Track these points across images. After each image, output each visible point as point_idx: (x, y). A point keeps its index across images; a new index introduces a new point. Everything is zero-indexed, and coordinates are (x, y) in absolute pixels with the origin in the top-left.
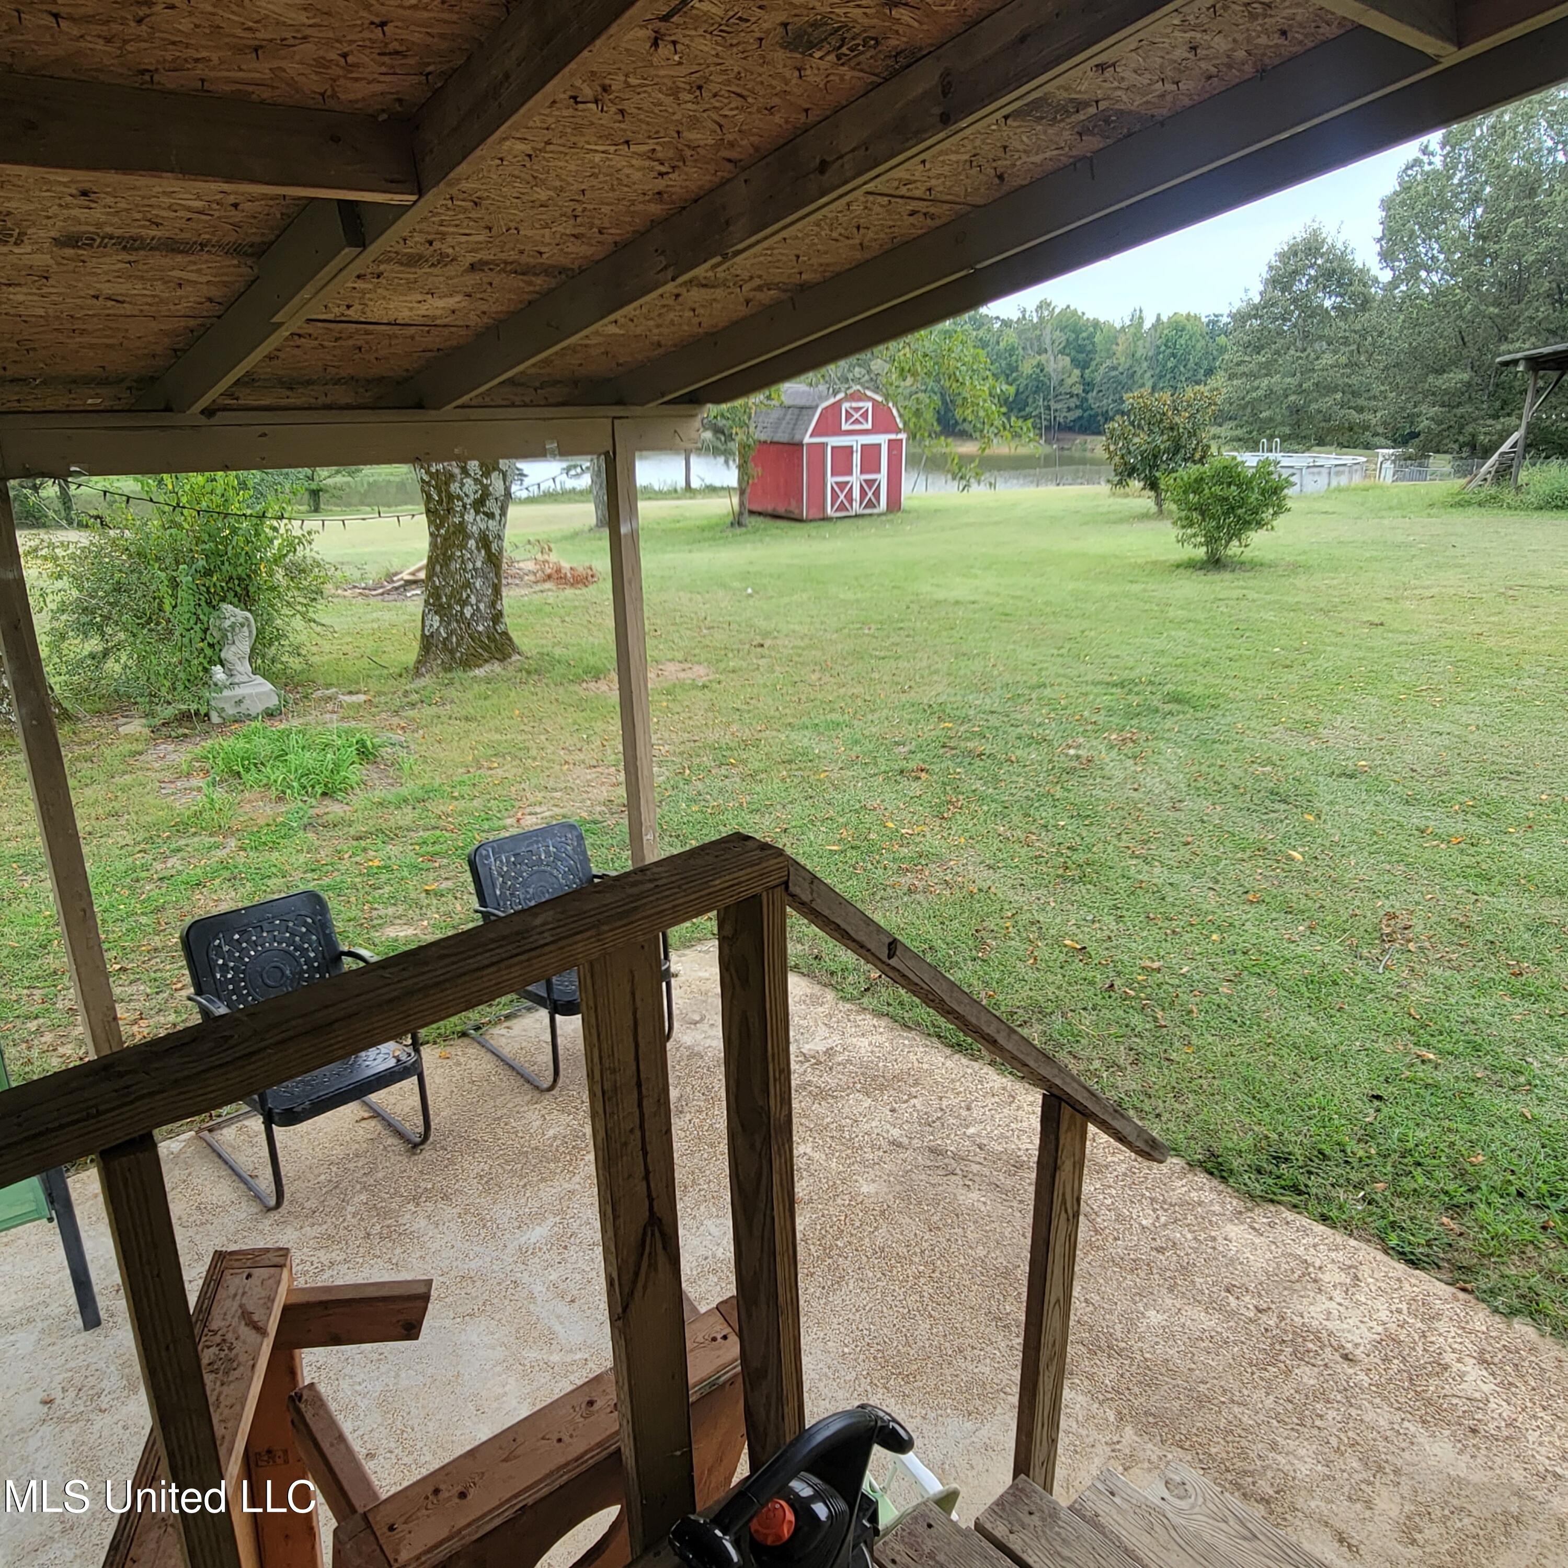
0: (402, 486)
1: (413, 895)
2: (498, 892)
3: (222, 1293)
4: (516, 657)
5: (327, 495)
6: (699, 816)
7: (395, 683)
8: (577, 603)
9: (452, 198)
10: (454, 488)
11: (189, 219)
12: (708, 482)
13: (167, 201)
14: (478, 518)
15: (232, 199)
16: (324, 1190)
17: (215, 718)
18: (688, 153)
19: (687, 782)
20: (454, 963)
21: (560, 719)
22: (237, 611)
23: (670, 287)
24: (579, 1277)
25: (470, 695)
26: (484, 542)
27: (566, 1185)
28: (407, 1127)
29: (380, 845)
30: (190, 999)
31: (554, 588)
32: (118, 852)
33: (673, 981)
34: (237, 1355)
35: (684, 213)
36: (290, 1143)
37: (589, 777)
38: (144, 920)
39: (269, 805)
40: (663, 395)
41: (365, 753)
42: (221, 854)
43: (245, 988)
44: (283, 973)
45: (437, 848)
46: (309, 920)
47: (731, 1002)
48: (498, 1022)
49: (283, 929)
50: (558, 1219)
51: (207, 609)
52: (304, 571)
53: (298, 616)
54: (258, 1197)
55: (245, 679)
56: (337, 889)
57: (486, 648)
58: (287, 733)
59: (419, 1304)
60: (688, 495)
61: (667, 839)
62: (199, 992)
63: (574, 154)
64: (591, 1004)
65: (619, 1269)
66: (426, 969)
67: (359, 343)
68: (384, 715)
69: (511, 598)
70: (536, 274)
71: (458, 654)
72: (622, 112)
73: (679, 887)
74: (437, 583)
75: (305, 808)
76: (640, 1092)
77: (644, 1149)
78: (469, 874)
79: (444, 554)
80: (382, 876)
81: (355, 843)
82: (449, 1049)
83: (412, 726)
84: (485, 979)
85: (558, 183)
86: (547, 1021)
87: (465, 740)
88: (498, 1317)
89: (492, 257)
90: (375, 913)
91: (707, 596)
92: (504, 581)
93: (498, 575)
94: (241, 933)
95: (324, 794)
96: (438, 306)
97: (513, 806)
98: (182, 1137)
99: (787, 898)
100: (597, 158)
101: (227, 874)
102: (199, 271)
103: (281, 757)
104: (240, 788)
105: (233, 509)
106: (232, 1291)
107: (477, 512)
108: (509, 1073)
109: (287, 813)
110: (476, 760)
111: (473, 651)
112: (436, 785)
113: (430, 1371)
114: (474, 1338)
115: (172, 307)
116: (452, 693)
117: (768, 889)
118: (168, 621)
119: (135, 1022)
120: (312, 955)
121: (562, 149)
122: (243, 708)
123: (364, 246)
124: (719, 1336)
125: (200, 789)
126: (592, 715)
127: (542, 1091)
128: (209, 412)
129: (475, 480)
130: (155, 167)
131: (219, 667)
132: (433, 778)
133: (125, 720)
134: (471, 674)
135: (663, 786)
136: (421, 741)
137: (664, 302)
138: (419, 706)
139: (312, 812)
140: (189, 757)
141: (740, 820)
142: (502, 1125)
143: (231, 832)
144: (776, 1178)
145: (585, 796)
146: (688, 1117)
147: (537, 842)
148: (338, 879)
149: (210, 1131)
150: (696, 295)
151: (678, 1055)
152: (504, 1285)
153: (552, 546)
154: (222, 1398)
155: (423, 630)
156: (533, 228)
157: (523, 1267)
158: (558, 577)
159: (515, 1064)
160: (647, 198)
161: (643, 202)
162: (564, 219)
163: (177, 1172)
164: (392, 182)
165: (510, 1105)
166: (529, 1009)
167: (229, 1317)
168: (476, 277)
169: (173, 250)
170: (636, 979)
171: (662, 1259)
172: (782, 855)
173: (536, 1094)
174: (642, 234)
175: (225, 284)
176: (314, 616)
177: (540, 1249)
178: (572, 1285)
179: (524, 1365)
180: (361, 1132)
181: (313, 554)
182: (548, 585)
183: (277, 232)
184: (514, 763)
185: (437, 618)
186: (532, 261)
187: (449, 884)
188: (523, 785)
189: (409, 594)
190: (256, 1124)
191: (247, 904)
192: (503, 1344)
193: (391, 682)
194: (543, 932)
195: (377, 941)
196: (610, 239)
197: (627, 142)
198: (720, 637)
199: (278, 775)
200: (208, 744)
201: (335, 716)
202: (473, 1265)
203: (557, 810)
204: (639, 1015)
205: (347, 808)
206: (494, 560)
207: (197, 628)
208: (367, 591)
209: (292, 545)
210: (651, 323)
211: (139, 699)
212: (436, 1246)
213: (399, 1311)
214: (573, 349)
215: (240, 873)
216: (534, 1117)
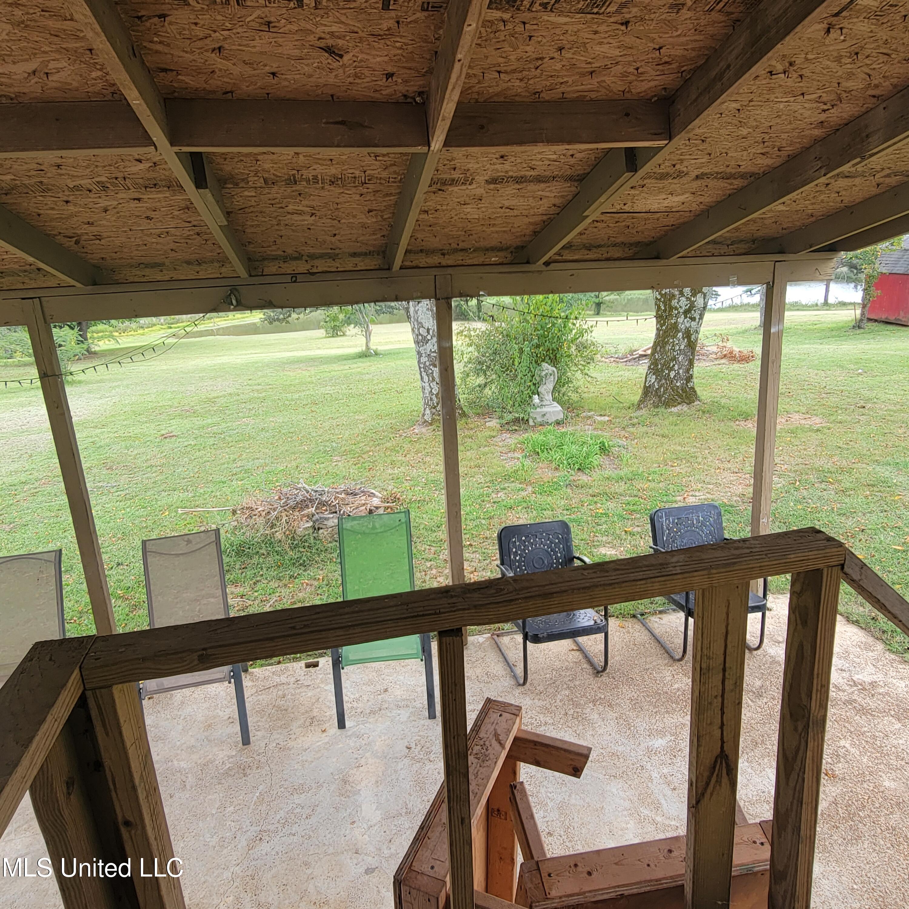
0: (646, 301)
1: (618, 532)
2: (665, 539)
3: (487, 720)
4: (697, 403)
5: (605, 306)
6: (802, 513)
7: (626, 412)
8: (740, 373)
9: (689, 140)
10: (674, 303)
11: (549, 165)
12: (840, 300)
13: (540, 156)
14: (686, 320)
15: (571, 152)
16: (548, 683)
17: (531, 423)
18: (844, 95)
19: (797, 489)
20: (621, 574)
21: (719, 442)
22: (550, 367)
23: (823, 180)
24: (680, 776)
25: (666, 422)
26: (688, 334)
27: (681, 719)
28: (595, 660)
29: (604, 501)
30: (497, 566)
31: (727, 363)
32: (477, 486)
33: (767, 612)
34: (489, 754)
35: (838, 133)
36: (534, 653)
37: (732, 478)
38: (483, 522)
39: (550, 472)
40: (811, 247)
41: (604, 449)
42: (524, 494)
43: (524, 566)
44: (543, 562)
45: (635, 507)
46: (560, 536)
47: (794, 635)
48: (655, 613)
49: (547, 538)
50: (673, 738)
51: (535, 365)
52: (585, 347)
53: (579, 372)
54: (515, 677)
55: (548, 403)
56: (578, 522)
57: (680, 396)
58: (564, 434)
59: (583, 759)
60: (825, 308)
61: (777, 523)
62: (502, 564)
63: (767, 105)
64: (701, 615)
65: (697, 778)
66: (606, 574)
67: (628, 224)
68: (617, 429)
69: (699, 368)
70: (735, 178)
71: (663, 398)
72: (801, 76)
73: (766, 555)
74: (657, 357)
75: (568, 475)
76: (724, 675)
77: (722, 709)
78: (650, 525)
79: (663, 341)
80: (603, 519)
81: (591, 498)
82: (624, 623)
83: (630, 437)
84: (638, 587)
85: (755, 124)
86: (683, 619)
87: (660, 448)
88: (629, 783)
89: (710, 171)
90: (596, 539)
91: (829, 372)
92: (696, 357)
93: (693, 354)
94: (527, 537)
95: (579, 469)
96: (674, 201)
97: (683, 490)
98: (485, 636)
99: (842, 575)
100: (782, 106)
101: (525, 505)
102: (550, 191)
103: (560, 446)
104: (538, 460)
105: (555, 313)
106: (492, 720)
107: (686, 317)
108: (657, 645)
109: (559, 477)
110: (665, 460)
111: (672, 397)
112: (640, 472)
113: (587, 800)
114: (614, 790)
115: (536, 210)
116: (656, 420)
117: (828, 567)
118: (516, 370)
119: (472, 573)
120: (559, 555)
121: (760, 103)
122: (545, 419)
123: (636, 171)
124: (758, 842)
125: (518, 459)
126: (740, 441)
127: (675, 660)
128: (547, 264)
129: (687, 298)
130: (534, 141)
131: (537, 396)
132: (639, 468)
133: (489, 419)
134: (669, 410)
135: (780, 490)
136: (635, 446)
137: (818, 189)
138: (637, 426)
139: (571, 478)
140: (516, 441)
141: (831, 519)
142: (648, 673)
143: (530, 483)
144: (809, 754)
145: (728, 489)
146: (765, 700)
147: (692, 513)
148: (579, 517)
149: (498, 636)
150: (842, 183)
151: (764, 659)
152: (636, 766)
153: (730, 337)
154: (479, 773)
155: (645, 383)
156: (736, 151)
157: (648, 760)
158: (730, 357)
159: (661, 640)
160: (813, 126)
161: (810, 129)
162: (757, 144)
163: (480, 653)
164: (656, 134)
165: (655, 663)
166: (674, 610)
167: (488, 733)
168: (699, 182)
169: (540, 181)
170: (731, 606)
171: (725, 780)
172: (841, 546)
173: (671, 661)
174: (807, 148)
175: (562, 196)
176: (588, 372)
177: (660, 753)
178: (675, 780)
179: (640, 816)
180: (571, 656)
181: (592, 338)
182: (723, 361)
183: (591, 167)
184: (687, 465)
185: (654, 377)
186: (733, 171)
187: (639, 529)
188: (690, 478)
189: (641, 362)
190: (519, 638)
191: (532, 522)
192: (630, 800)
193: (623, 411)
194: (675, 567)
195: (595, 554)
196: (786, 153)
197: (803, 94)
198: (833, 400)
199: (557, 456)
200: (526, 435)
201: (590, 427)
202: (620, 749)
203: (709, 496)
204: (729, 628)
205: (589, 478)
206: (692, 345)
207: (529, 375)
208: (618, 359)
209: (581, 333)
210: (808, 202)
211: (497, 409)
212: (601, 731)
213: (571, 759)
214: (754, 221)
215: (532, 505)
216: (668, 674)
